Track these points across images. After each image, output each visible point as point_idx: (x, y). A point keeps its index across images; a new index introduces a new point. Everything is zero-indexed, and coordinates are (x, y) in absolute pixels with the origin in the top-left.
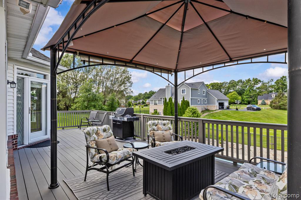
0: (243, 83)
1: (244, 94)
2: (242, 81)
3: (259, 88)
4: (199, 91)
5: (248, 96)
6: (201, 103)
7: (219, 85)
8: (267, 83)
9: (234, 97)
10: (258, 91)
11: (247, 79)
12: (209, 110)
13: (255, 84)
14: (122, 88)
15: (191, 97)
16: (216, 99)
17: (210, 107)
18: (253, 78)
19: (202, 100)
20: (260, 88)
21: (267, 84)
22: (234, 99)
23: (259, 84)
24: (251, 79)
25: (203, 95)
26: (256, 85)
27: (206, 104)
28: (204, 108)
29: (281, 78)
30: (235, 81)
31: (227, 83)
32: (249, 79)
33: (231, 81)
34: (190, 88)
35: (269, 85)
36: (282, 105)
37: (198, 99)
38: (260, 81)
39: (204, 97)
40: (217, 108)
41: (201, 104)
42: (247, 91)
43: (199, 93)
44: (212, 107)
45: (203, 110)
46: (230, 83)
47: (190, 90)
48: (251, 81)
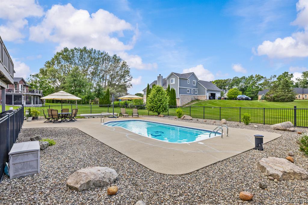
0: (246, 79)
1: (247, 90)
2: (246, 77)
3: (261, 84)
4: (188, 81)
5: (250, 93)
6: (190, 92)
7: (223, 82)
8: (269, 79)
9: (235, 92)
10: (260, 87)
11: (250, 76)
12: (199, 100)
13: (257, 81)
14: (122, 82)
15: (180, 86)
16: (206, 89)
17: (200, 97)
18: (255, 75)
19: (192, 90)
20: (263, 85)
21: (270, 81)
22: (234, 94)
23: (262, 80)
24: (254, 76)
25: (193, 85)
26: (259, 81)
27: (197, 94)
28: (194, 98)
29: (283, 74)
30: (239, 78)
31: (231, 79)
32: (252, 75)
33: (235, 78)
34: (178, 77)
35: (271, 81)
36: (275, 96)
37: (188, 89)
38: (262, 77)
39: (194, 87)
40: (207, 98)
41: (190, 94)
42: (250, 87)
43: (189, 83)
44: (202, 97)
45: (193, 100)
46: (233, 80)
47: (179, 79)
48: (253, 77)
